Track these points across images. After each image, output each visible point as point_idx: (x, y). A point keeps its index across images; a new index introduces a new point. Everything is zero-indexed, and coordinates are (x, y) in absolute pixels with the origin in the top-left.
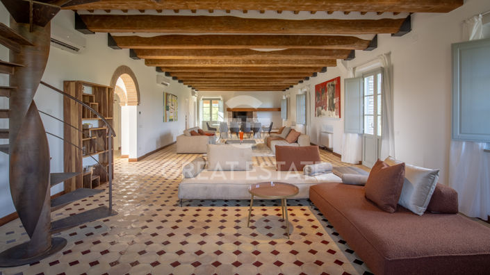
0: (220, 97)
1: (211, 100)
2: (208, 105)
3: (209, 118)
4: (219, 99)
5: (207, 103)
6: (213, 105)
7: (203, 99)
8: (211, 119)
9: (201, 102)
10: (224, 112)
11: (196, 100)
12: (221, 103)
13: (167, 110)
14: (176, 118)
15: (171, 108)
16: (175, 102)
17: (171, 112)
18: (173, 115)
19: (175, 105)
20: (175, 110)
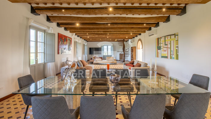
13: (158, 49)
14: (174, 56)
15: (164, 47)
16: (171, 41)
17: (164, 51)
18: (167, 53)
19: (171, 43)
20: (170, 48)
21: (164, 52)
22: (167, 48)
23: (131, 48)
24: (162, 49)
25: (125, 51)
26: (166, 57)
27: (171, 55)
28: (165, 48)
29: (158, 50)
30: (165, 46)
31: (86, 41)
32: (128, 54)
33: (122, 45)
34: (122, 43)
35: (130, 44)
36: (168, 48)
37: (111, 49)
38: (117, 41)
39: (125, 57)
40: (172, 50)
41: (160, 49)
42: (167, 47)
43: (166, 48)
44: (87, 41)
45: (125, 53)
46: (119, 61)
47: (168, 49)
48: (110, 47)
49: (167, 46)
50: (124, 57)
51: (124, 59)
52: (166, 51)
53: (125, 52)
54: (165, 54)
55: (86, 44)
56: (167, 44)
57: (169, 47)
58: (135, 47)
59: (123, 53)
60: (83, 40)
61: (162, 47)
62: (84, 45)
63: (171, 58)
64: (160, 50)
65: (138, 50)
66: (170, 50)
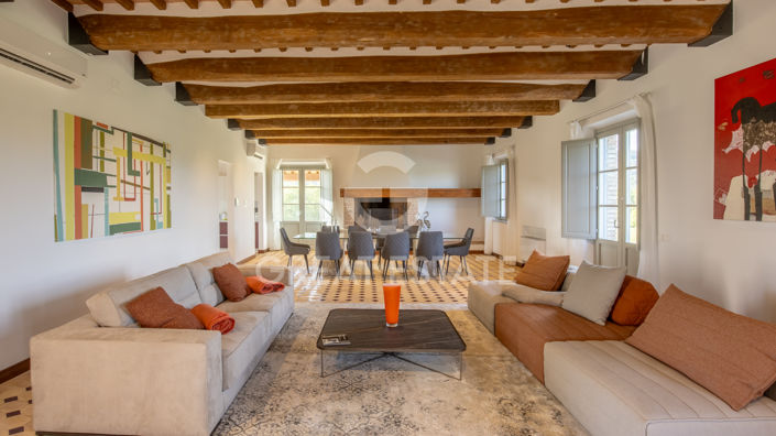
0: (325, 162)
1: (302, 169)
2: (296, 183)
3: (298, 213)
4: (323, 167)
5: (292, 178)
6: (308, 183)
7: (282, 168)
8: (302, 216)
9: (277, 175)
10: (334, 199)
11: (262, 170)
12: (326, 177)
13: (84, 189)
14: (162, 219)
15: (124, 182)
16: (152, 164)
17: (126, 199)
18: (139, 210)
19: (152, 172)
20: (151, 189)
21: (124, 203)
22: (138, 190)
24: (112, 193)
26: (135, 227)
27: (152, 214)
28: (130, 189)
29: (83, 194)
30: (130, 179)
36: (142, 187)
40: (155, 197)
41: (101, 190)
42: (138, 182)
43: (135, 185)
47: (145, 191)
49: (138, 179)
52: (134, 199)
54: (128, 212)
56: (138, 169)
57: (147, 183)
61: (111, 181)
63: (153, 227)
64: (101, 196)
66: (149, 196)
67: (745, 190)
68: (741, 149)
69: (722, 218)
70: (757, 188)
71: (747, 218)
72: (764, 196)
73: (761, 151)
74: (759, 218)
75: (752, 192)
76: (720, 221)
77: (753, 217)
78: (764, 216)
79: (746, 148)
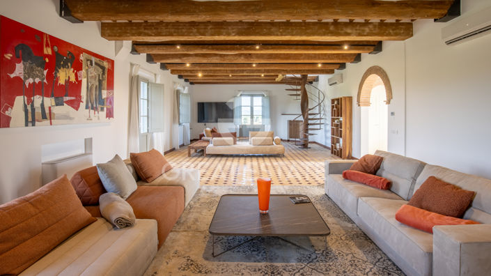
23: (333, 101)
25: (310, 112)
31: (186, 80)
32: (318, 122)
33: (299, 93)
34: (299, 87)
35: (325, 88)
37: (263, 106)
38: (282, 82)
39: (310, 132)
44: (191, 83)
45: (307, 120)
46: (287, 143)
48: (258, 101)
50: (306, 130)
51: (306, 137)
53: (310, 117)
55: (186, 91)
58: (350, 98)
59: (301, 118)
60: (176, 76)
62: (178, 93)
65: (363, 108)
67: (25, 106)
68: (22, 77)
69: (8, 126)
70: (32, 106)
71: (27, 125)
72: (36, 111)
73: (34, 83)
74: (34, 125)
75: (29, 108)
76: (7, 129)
77: (30, 124)
78: (36, 123)
79: (26, 78)
